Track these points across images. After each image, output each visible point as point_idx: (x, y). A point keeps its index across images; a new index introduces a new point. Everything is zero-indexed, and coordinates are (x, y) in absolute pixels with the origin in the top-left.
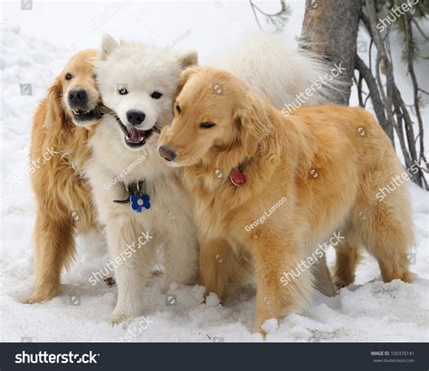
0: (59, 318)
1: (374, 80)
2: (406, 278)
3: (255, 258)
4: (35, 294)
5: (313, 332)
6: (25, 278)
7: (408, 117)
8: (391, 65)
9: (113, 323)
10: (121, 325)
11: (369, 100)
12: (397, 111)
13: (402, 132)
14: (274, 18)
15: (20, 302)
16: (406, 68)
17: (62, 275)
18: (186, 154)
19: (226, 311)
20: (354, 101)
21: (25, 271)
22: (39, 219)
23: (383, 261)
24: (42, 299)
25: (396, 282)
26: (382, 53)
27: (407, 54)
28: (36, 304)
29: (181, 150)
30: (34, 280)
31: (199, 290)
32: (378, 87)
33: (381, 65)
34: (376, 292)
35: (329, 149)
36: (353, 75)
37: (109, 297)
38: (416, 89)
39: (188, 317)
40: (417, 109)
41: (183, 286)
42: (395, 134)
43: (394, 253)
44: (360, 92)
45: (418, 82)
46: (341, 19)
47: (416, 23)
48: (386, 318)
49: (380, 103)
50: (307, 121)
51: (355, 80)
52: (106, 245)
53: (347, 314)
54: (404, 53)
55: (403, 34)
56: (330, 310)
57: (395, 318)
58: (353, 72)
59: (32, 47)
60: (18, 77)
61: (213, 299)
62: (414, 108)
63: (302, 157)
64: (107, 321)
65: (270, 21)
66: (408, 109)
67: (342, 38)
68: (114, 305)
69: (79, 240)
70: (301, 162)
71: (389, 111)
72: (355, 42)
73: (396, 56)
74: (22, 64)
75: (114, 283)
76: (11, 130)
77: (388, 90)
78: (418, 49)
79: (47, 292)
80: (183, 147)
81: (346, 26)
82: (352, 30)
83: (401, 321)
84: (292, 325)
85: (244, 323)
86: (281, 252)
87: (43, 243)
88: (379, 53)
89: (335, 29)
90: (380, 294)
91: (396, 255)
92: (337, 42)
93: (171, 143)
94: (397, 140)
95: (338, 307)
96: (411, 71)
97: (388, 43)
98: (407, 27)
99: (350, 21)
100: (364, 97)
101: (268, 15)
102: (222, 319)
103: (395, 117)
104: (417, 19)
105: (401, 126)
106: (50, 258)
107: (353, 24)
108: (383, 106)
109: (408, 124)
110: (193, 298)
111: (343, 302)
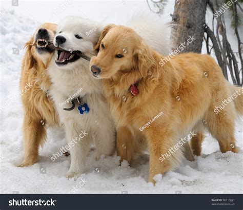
0: (38, 175)
1: (215, 38)
2: (234, 150)
3: (148, 139)
4: (24, 161)
5: (182, 181)
6: (19, 153)
7: (235, 59)
8: (225, 29)
9: (69, 177)
10: (73, 179)
11: (213, 50)
12: (229, 56)
13: (231, 67)
14: (158, 4)
15: (16, 166)
16: (234, 31)
17: (39, 150)
18: (106, 71)
19: (132, 170)
20: (204, 50)
21: (19, 149)
22: (25, 119)
23: (221, 141)
24: (28, 165)
25: (229, 153)
26: (220, 23)
27: (234, 23)
28: (25, 167)
29: (104, 68)
30: (23, 153)
31: (117, 159)
32: (218, 42)
33: (220, 29)
34: (218, 159)
35: (192, 77)
36: (203, 36)
37: (66, 163)
38: (239, 43)
39: (111, 174)
40: (240, 54)
41: (108, 156)
42: (228, 69)
43: (227, 137)
44: (207, 45)
45: (240, 39)
46: (196, 4)
47: (239, 5)
48: (223, 173)
49: (219, 51)
50: (180, 62)
51: (205, 38)
52: (64, 133)
53: (201, 171)
54: (232, 23)
55: (231, 12)
56: (192, 169)
57: (229, 173)
58: (203, 34)
59: (21, 22)
60: (13, 39)
61: (125, 163)
62: (238, 54)
63: (174, 80)
64: (65, 176)
65: (156, 5)
66: (235, 54)
67: (197, 15)
68: (69, 167)
69: (48, 131)
70: (174, 83)
71: (224, 55)
72: (204, 16)
73: (228, 24)
74: (15, 31)
75: (69, 154)
76: (10, 69)
77: (223, 44)
78: (240, 20)
79: (31, 160)
80: (105, 67)
81: (199, 8)
82: (202, 10)
83: (232, 175)
84: (170, 178)
85: (143, 177)
86: (162, 136)
87: (28, 133)
88: (218, 22)
89: (193, 9)
90: (220, 160)
91: (229, 137)
92: (194, 17)
93: (98, 64)
94: (229, 72)
95: (196, 167)
96: (236, 33)
97: (223, 17)
98: (234, 8)
99: (201, 5)
100: (210, 48)
101: (155, 2)
102: (130, 175)
103: (228, 59)
104: (239, 3)
105: (231, 64)
106: (32, 141)
107: (203, 6)
108: (221, 53)
109: (235, 63)
110: (114, 163)
111: (199, 164)
